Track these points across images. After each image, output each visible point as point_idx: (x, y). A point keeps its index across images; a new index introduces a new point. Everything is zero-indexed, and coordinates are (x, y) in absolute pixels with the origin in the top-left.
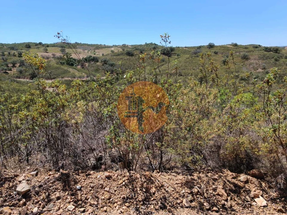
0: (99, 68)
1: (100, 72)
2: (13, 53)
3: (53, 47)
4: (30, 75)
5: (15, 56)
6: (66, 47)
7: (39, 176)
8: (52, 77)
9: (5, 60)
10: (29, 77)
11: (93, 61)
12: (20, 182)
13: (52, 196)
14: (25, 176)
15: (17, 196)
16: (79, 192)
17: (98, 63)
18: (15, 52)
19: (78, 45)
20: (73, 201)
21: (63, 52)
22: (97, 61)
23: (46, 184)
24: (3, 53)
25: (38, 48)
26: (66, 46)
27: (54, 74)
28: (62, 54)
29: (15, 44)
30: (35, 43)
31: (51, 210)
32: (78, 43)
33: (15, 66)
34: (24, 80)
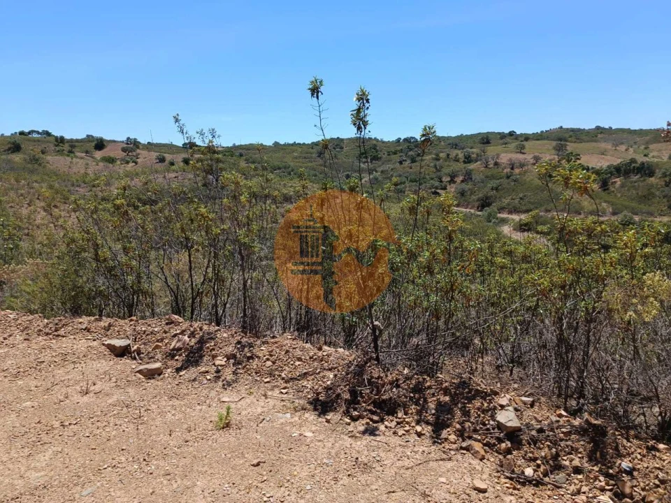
0: (653, 194)
1: (653, 203)
2: (454, 155)
3: (538, 140)
4: (478, 200)
5: (458, 161)
6: (570, 139)
7: (536, 408)
8: (524, 208)
9: (438, 168)
10: (477, 204)
11: (637, 174)
12: (502, 407)
13: (563, 460)
14: (511, 399)
15: (496, 430)
16: (626, 478)
17: (652, 180)
18: (459, 152)
19: (601, 133)
20: (611, 490)
21: (559, 150)
22: (651, 174)
23: (552, 430)
24: (437, 155)
25: (506, 144)
26: (571, 137)
27: (530, 202)
28: (556, 157)
29: (461, 138)
30: (499, 133)
31: (561, 487)
32: (604, 129)
33: (454, 181)
34: (465, 210)
